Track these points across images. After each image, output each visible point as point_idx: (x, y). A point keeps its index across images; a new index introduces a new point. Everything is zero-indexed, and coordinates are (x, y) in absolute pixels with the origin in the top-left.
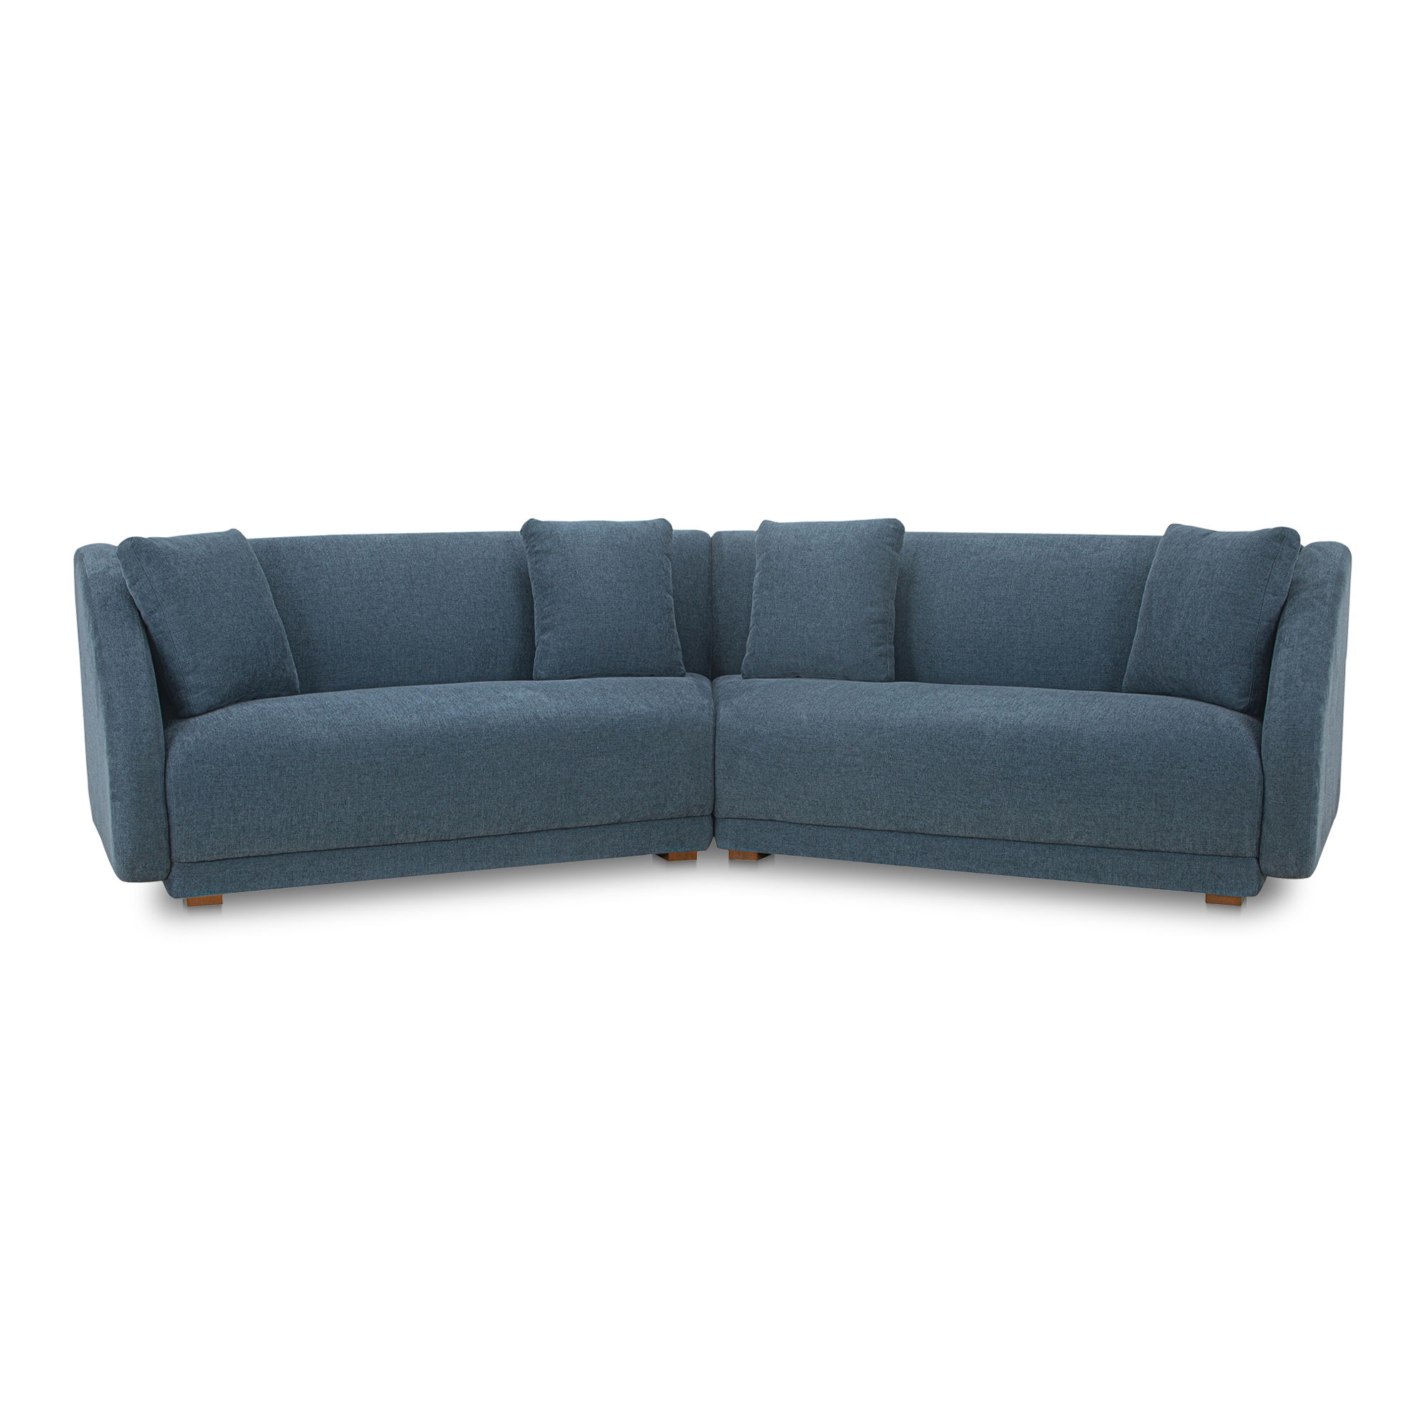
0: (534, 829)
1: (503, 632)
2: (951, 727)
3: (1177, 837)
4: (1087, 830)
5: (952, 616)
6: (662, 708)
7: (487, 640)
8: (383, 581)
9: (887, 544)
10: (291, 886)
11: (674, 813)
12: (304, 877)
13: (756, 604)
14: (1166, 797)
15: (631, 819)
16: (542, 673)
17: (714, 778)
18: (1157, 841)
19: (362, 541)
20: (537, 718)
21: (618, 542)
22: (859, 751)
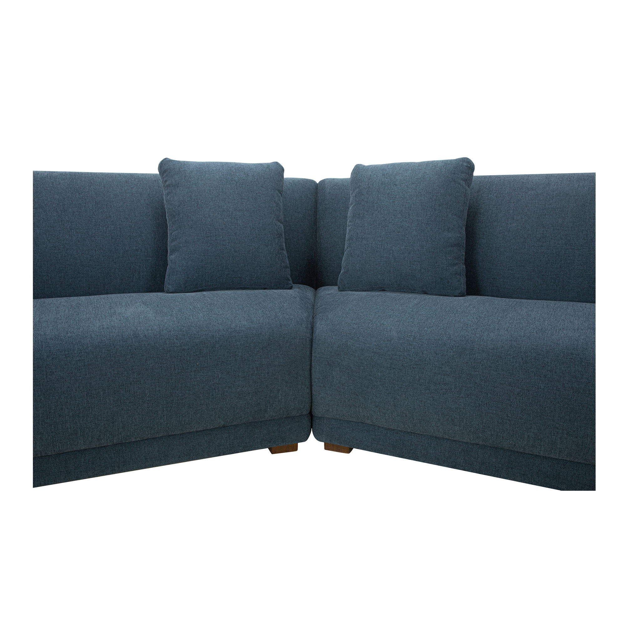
1: (145, 252)
5: (513, 241)
6: (263, 324)
7: (131, 259)
13: (350, 230)
15: (235, 423)
16: (170, 287)
17: (311, 385)
21: (236, 179)
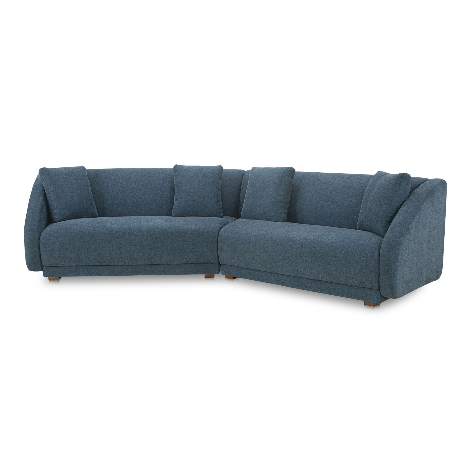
0: (157, 264)
1: (166, 201)
2: (285, 238)
3: (352, 280)
4: (325, 276)
5: (309, 201)
6: (200, 227)
7: (161, 203)
8: (129, 183)
9: (287, 176)
10: (80, 276)
11: (204, 262)
12: (83, 273)
14: (348, 266)
15: (190, 262)
17: (218, 251)
18: (346, 281)
19: (125, 171)
20: (157, 228)
22: (257, 244)
